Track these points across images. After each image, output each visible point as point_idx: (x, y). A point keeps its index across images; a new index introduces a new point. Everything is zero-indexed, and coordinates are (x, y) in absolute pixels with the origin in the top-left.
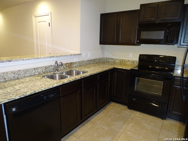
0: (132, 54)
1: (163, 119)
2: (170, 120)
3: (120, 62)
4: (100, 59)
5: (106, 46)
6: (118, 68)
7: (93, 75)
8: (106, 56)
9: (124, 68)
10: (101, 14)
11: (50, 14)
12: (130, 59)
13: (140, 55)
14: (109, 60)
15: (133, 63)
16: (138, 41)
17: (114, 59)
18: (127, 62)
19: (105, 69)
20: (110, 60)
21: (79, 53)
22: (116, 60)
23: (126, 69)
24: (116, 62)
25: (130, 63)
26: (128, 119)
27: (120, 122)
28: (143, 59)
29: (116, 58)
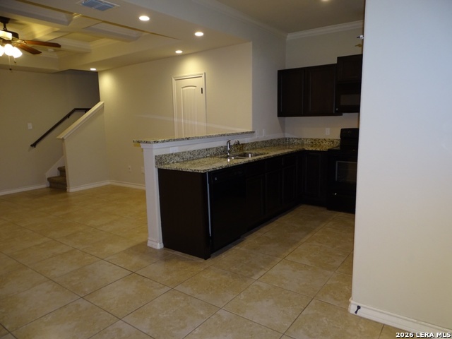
0: (329, 129)
3: (312, 142)
5: (287, 118)
6: (309, 150)
8: (287, 135)
10: (279, 71)
11: (203, 76)
12: (327, 138)
14: (294, 141)
15: (331, 142)
16: (337, 109)
17: (301, 139)
18: (323, 142)
20: (296, 141)
21: (251, 130)
22: (305, 141)
28: (347, 135)
29: (304, 137)
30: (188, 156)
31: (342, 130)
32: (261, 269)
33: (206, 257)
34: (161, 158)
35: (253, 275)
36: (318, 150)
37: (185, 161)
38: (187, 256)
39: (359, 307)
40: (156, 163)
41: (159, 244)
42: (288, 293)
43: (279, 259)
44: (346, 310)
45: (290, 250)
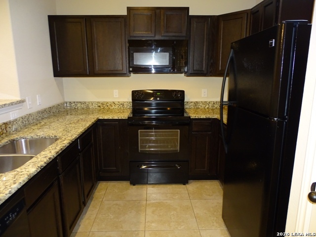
0: (117, 90)
1: (184, 184)
2: (192, 182)
3: (99, 106)
4: (59, 105)
5: (65, 79)
6: (104, 119)
7: (73, 142)
9: (116, 118)
10: (49, 16)
12: (116, 100)
13: (133, 91)
14: (76, 105)
15: (121, 106)
16: (131, 69)
17: (85, 103)
18: (112, 106)
19: (88, 125)
20: (79, 105)
22: (90, 105)
23: (120, 118)
24: (91, 107)
25: (117, 107)
26: (139, 202)
27: (131, 212)
28: (139, 97)
29: (89, 101)
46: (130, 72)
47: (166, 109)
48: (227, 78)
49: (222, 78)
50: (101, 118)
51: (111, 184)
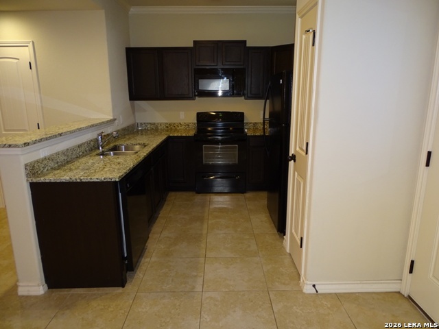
0: (183, 113)
2: (250, 192)
3: (167, 127)
6: (174, 136)
8: (138, 121)
10: (126, 49)
11: (31, 45)
12: (182, 122)
14: (146, 126)
15: (187, 126)
16: (196, 94)
17: (154, 124)
18: (178, 127)
20: (149, 126)
22: (159, 126)
24: (159, 128)
25: (183, 128)
28: (203, 118)
29: (158, 122)
30: (62, 158)
31: (198, 114)
32: (196, 276)
33: (122, 284)
34: (34, 167)
35: (194, 287)
36: (184, 135)
37: (61, 166)
38: (94, 291)
39: (314, 286)
40: (28, 175)
41: (41, 288)
42: (244, 295)
43: (202, 260)
44: (301, 291)
45: (203, 245)
46: (195, 96)
47: (229, 129)
48: (268, 101)
49: (263, 101)
50: (171, 135)
51: (179, 194)
